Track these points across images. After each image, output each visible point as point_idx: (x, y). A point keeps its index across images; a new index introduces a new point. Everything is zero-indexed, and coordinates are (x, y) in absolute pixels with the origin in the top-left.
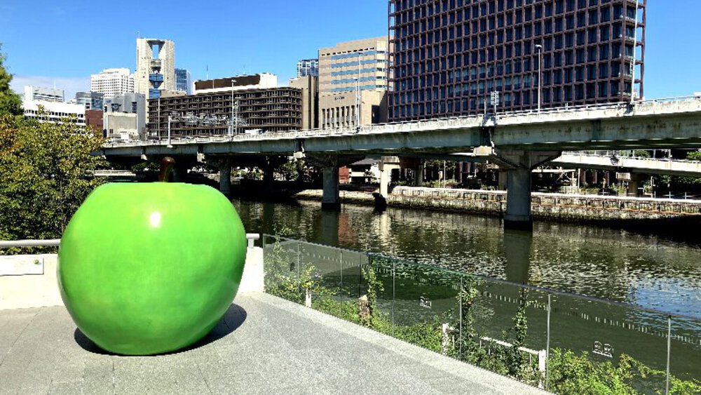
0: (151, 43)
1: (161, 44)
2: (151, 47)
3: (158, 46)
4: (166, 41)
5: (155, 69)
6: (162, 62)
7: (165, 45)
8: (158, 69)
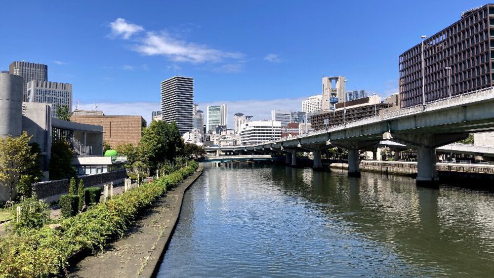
0: (330, 79)
1: (337, 79)
2: (331, 81)
3: (335, 80)
4: (339, 77)
5: (333, 94)
6: (338, 90)
7: (339, 79)
8: (335, 95)
